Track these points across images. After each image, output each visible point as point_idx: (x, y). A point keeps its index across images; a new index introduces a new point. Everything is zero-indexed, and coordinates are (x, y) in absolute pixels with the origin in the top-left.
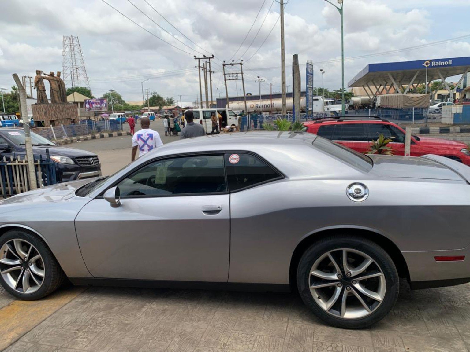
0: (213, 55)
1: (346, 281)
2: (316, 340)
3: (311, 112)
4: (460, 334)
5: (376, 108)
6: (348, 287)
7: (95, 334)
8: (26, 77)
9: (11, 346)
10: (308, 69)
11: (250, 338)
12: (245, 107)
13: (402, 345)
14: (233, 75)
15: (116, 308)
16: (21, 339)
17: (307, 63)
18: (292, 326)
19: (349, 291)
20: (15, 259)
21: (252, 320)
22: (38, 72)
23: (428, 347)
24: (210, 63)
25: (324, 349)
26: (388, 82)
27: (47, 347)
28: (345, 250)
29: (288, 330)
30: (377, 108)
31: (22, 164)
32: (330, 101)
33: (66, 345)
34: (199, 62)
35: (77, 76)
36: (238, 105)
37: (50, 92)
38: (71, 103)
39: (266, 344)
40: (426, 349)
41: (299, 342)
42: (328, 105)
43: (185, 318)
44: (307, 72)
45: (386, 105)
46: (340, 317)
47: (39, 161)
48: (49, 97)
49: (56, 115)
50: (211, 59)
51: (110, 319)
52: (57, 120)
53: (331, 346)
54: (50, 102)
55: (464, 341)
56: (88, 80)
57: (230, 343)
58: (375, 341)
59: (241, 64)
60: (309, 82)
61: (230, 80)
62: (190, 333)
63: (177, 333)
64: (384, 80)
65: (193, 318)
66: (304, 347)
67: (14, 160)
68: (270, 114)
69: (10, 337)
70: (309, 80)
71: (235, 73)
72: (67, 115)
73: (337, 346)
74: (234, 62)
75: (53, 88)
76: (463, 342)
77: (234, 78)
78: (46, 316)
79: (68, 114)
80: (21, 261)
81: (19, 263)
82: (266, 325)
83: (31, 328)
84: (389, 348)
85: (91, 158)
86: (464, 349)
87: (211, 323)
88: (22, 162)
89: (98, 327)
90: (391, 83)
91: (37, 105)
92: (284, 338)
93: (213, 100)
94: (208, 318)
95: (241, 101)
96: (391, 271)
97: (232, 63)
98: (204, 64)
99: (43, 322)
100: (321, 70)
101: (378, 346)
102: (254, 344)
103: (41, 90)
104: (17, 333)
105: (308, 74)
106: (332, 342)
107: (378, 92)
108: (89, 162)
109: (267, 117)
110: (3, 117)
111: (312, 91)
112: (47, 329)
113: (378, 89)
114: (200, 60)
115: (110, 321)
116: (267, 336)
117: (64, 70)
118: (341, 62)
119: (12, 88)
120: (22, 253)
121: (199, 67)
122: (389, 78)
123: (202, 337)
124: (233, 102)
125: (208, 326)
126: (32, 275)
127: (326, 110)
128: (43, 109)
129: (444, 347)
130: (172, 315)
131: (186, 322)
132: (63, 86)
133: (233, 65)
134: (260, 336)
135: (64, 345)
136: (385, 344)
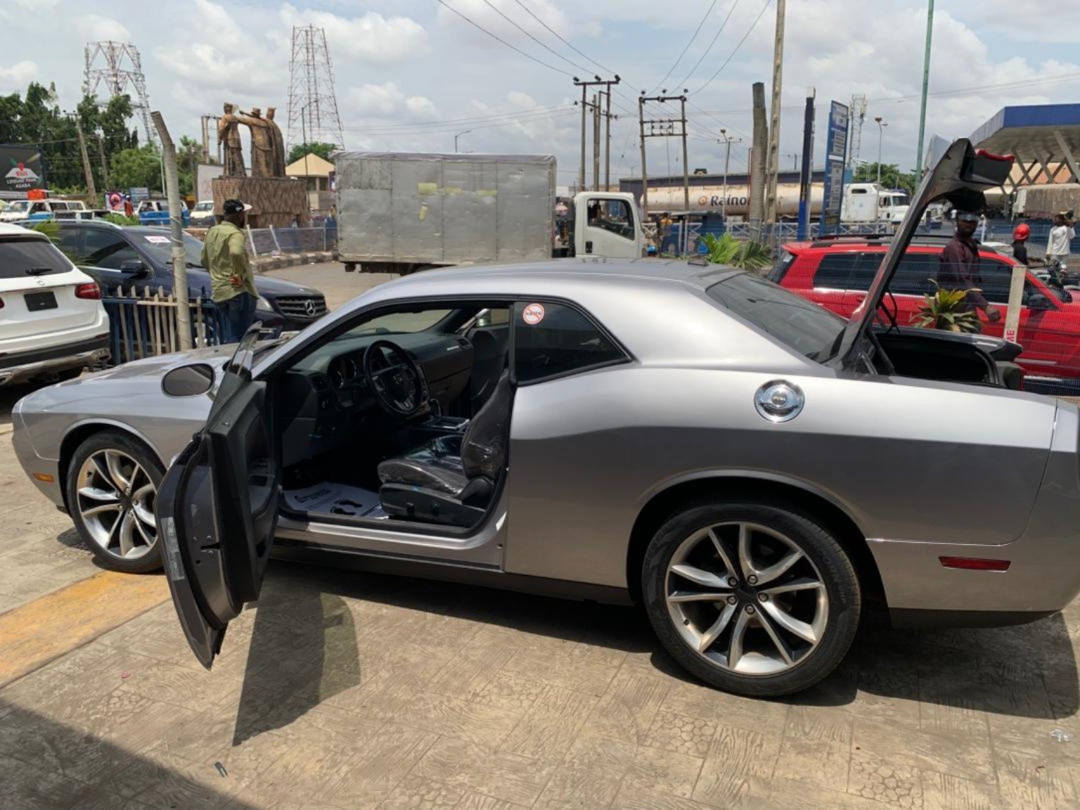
0: (617, 77)
1: (746, 592)
2: (666, 708)
3: (834, 220)
4: (990, 735)
5: (1012, 219)
6: (750, 607)
7: (234, 647)
8: (208, 118)
9: (77, 651)
10: (834, 116)
11: (529, 689)
12: (684, 201)
13: (847, 740)
14: (662, 124)
15: (286, 604)
16: (99, 640)
17: (833, 102)
18: (626, 676)
19: (749, 616)
20: (108, 489)
21: (547, 655)
22: (229, 108)
23: (905, 752)
24: (608, 95)
25: (675, 727)
26: (1054, 152)
27: (140, 658)
28: (744, 527)
29: (615, 682)
30: (1015, 217)
31: (166, 304)
32: (894, 197)
33: (175, 658)
34: (584, 91)
35: (318, 119)
36: (668, 195)
37: (252, 152)
38: (292, 178)
39: (559, 702)
40: (900, 754)
41: (630, 708)
42: (889, 204)
43: (413, 636)
44: (832, 123)
45: (1040, 212)
46: (725, 667)
47: (199, 301)
48: (248, 163)
49: (261, 206)
50: (612, 86)
51: (270, 622)
52: (263, 213)
53: (693, 723)
54: (249, 174)
55: (993, 751)
56: (340, 129)
57: (487, 693)
58: (792, 725)
59: (683, 99)
60: (835, 149)
61: (653, 135)
62: (416, 666)
63: (388, 663)
64: (1046, 148)
65: (429, 638)
66: (635, 719)
67: (152, 294)
68: (745, 220)
69: (81, 634)
70: (835, 144)
71: (667, 119)
72: (283, 205)
73: (706, 725)
74: (666, 95)
75: (257, 144)
76: (990, 752)
77: (663, 132)
78: (154, 604)
79: (286, 203)
80: (119, 493)
81: (115, 498)
82: (572, 668)
83: (122, 621)
84: (816, 742)
85: (309, 301)
86: (987, 765)
87: (462, 652)
88: (166, 301)
89: (243, 634)
90: (1062, 157)
91: (223, 181)
92: (600, 697)
93: (611, 183)
94: (459, 642)
95: (677, 188)
96: (839, 581)
97: (662, 95)
98: (595, 96)
99: (145, 615)
100: (878, 120)
101: (793, 735)
102: (533, 701)
103: (232, 148)
104: (94, 629)
105: (833, 129)
106: (697, 717)
107: (1025, 179)
108: (302, 309)
109: (734, 227)
110: (158, 204)
111: (841, 171)
112: (149, 628)
113: (1026, 172)
114: (587, 87)
115: (268, 625)
116: (566, 688)
117: (290, 103)
118: (920, 102)
119: (182, 141)
120: (120, 479)
121: (584, 103)
122: (1057, 145)
123: (435, 675)
124: (659, 189)
125: (455, 655)
126: (137, 523)
127: (884, 217)
128: (234, 190)
129: (940, 756)
130: (389, 627)
131: (413, 645)
132: (278, 139)
133: (663, 100)
134: (552, 687)
135: (172, 658)
136: (812, 733)
